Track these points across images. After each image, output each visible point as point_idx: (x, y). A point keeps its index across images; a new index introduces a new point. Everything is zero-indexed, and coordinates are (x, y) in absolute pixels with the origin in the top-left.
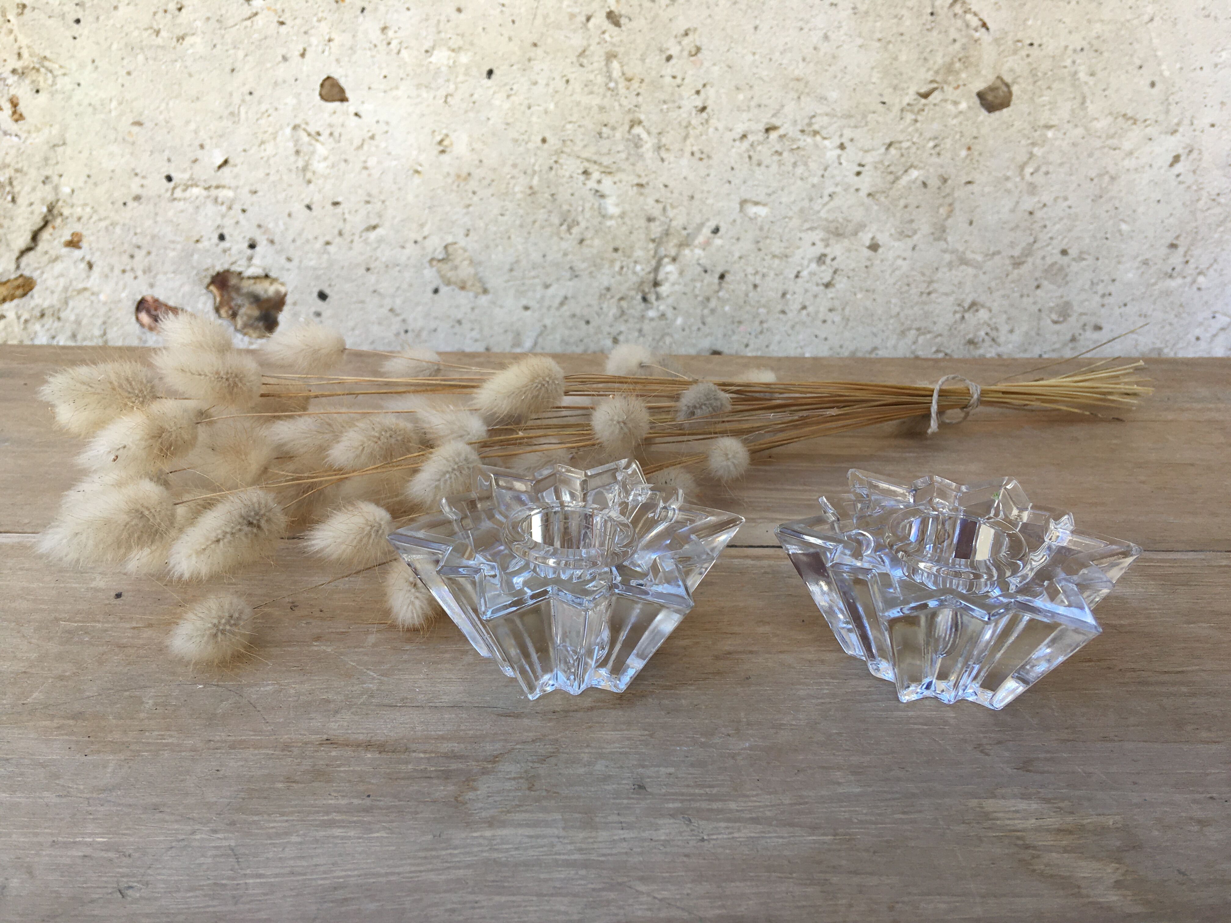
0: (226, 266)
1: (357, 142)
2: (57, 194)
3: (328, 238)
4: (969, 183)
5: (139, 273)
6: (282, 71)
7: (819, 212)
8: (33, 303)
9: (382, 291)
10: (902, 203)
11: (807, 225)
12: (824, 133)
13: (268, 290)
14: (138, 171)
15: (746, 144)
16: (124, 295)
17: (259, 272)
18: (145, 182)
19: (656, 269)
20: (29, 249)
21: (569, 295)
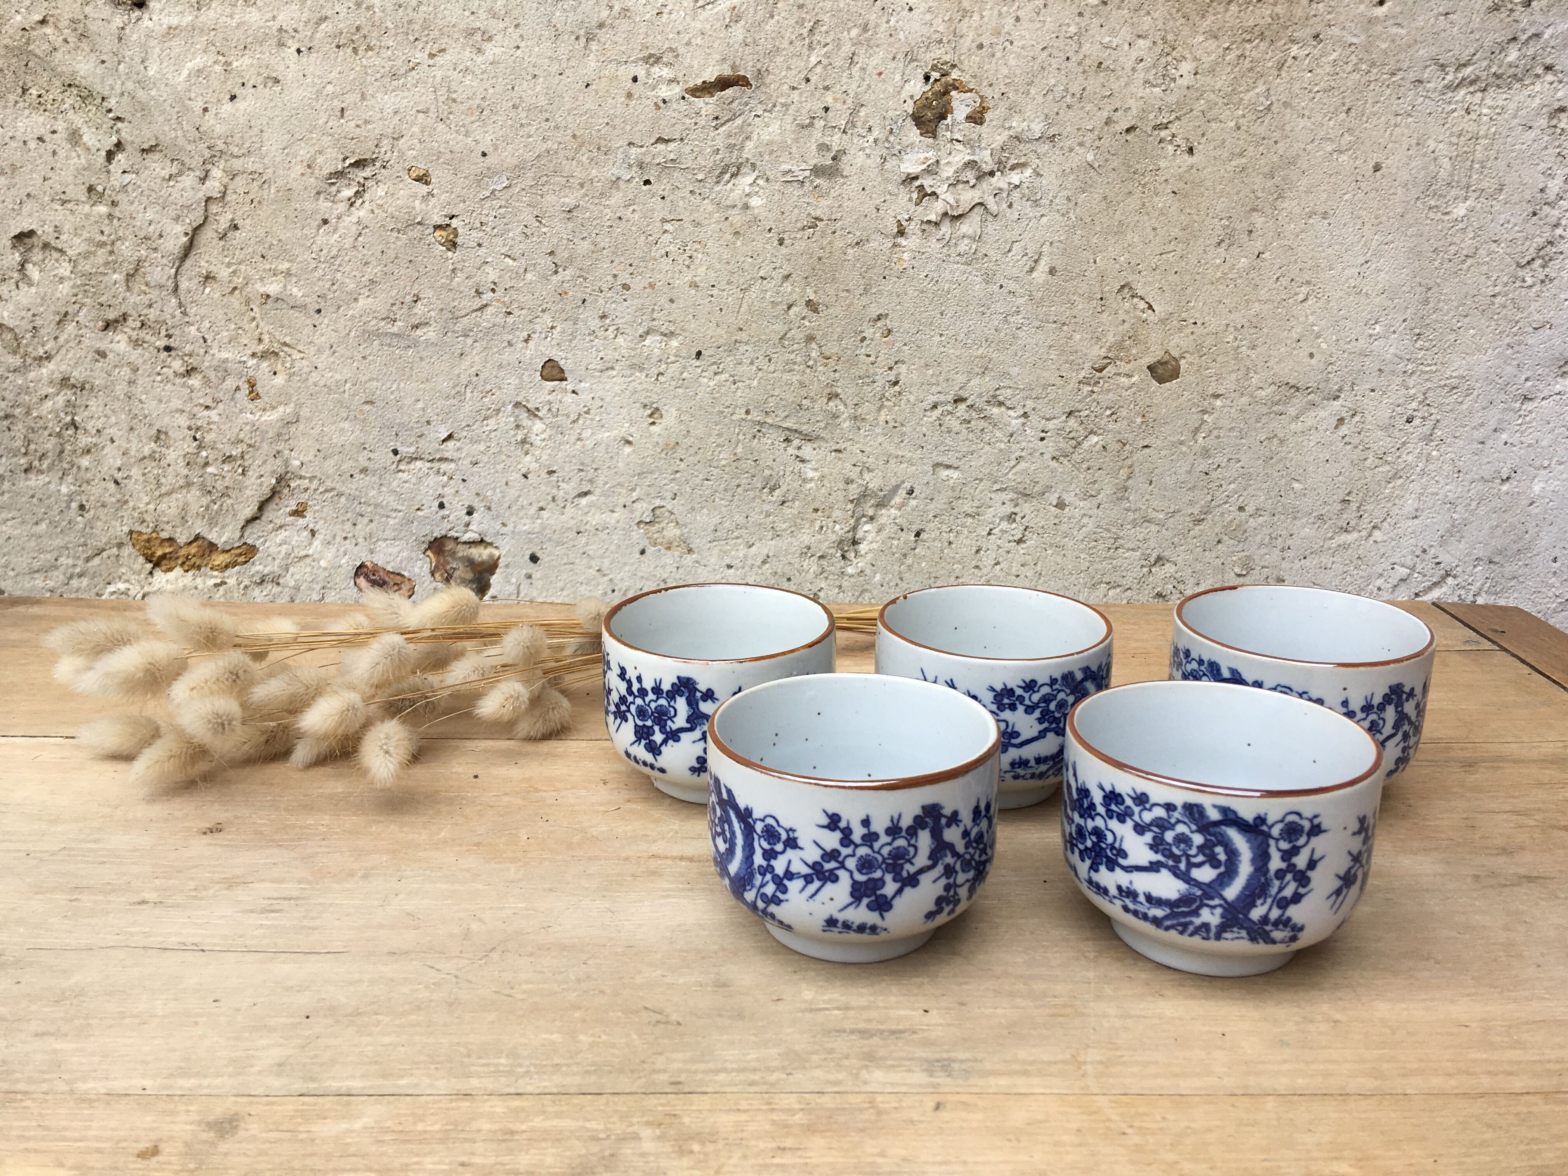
0: (443, 532)
1: (573, 417)
2: (287, 467)
3: (541, 504)
4: (1147, 446)
5: (361, 540)
6: (508, 356)
7: (1007, 474)
8: (254, 569)
9: (591, 553)
10: (1084, 466)
11: (997, 486)
12: (1008, 403)
13: (481, 554)
14: (367, 446)
15: (937, 413)
16: (343, 561)
17: (475, 536)
18: (371, 455)
19: (854, 529)
20: (254, 519)
21: (771, 554)
